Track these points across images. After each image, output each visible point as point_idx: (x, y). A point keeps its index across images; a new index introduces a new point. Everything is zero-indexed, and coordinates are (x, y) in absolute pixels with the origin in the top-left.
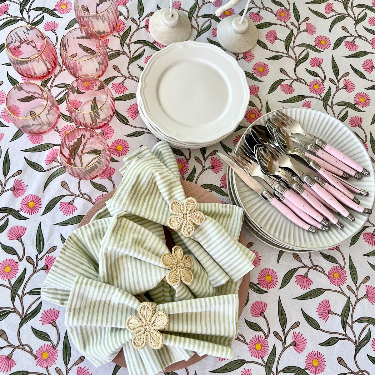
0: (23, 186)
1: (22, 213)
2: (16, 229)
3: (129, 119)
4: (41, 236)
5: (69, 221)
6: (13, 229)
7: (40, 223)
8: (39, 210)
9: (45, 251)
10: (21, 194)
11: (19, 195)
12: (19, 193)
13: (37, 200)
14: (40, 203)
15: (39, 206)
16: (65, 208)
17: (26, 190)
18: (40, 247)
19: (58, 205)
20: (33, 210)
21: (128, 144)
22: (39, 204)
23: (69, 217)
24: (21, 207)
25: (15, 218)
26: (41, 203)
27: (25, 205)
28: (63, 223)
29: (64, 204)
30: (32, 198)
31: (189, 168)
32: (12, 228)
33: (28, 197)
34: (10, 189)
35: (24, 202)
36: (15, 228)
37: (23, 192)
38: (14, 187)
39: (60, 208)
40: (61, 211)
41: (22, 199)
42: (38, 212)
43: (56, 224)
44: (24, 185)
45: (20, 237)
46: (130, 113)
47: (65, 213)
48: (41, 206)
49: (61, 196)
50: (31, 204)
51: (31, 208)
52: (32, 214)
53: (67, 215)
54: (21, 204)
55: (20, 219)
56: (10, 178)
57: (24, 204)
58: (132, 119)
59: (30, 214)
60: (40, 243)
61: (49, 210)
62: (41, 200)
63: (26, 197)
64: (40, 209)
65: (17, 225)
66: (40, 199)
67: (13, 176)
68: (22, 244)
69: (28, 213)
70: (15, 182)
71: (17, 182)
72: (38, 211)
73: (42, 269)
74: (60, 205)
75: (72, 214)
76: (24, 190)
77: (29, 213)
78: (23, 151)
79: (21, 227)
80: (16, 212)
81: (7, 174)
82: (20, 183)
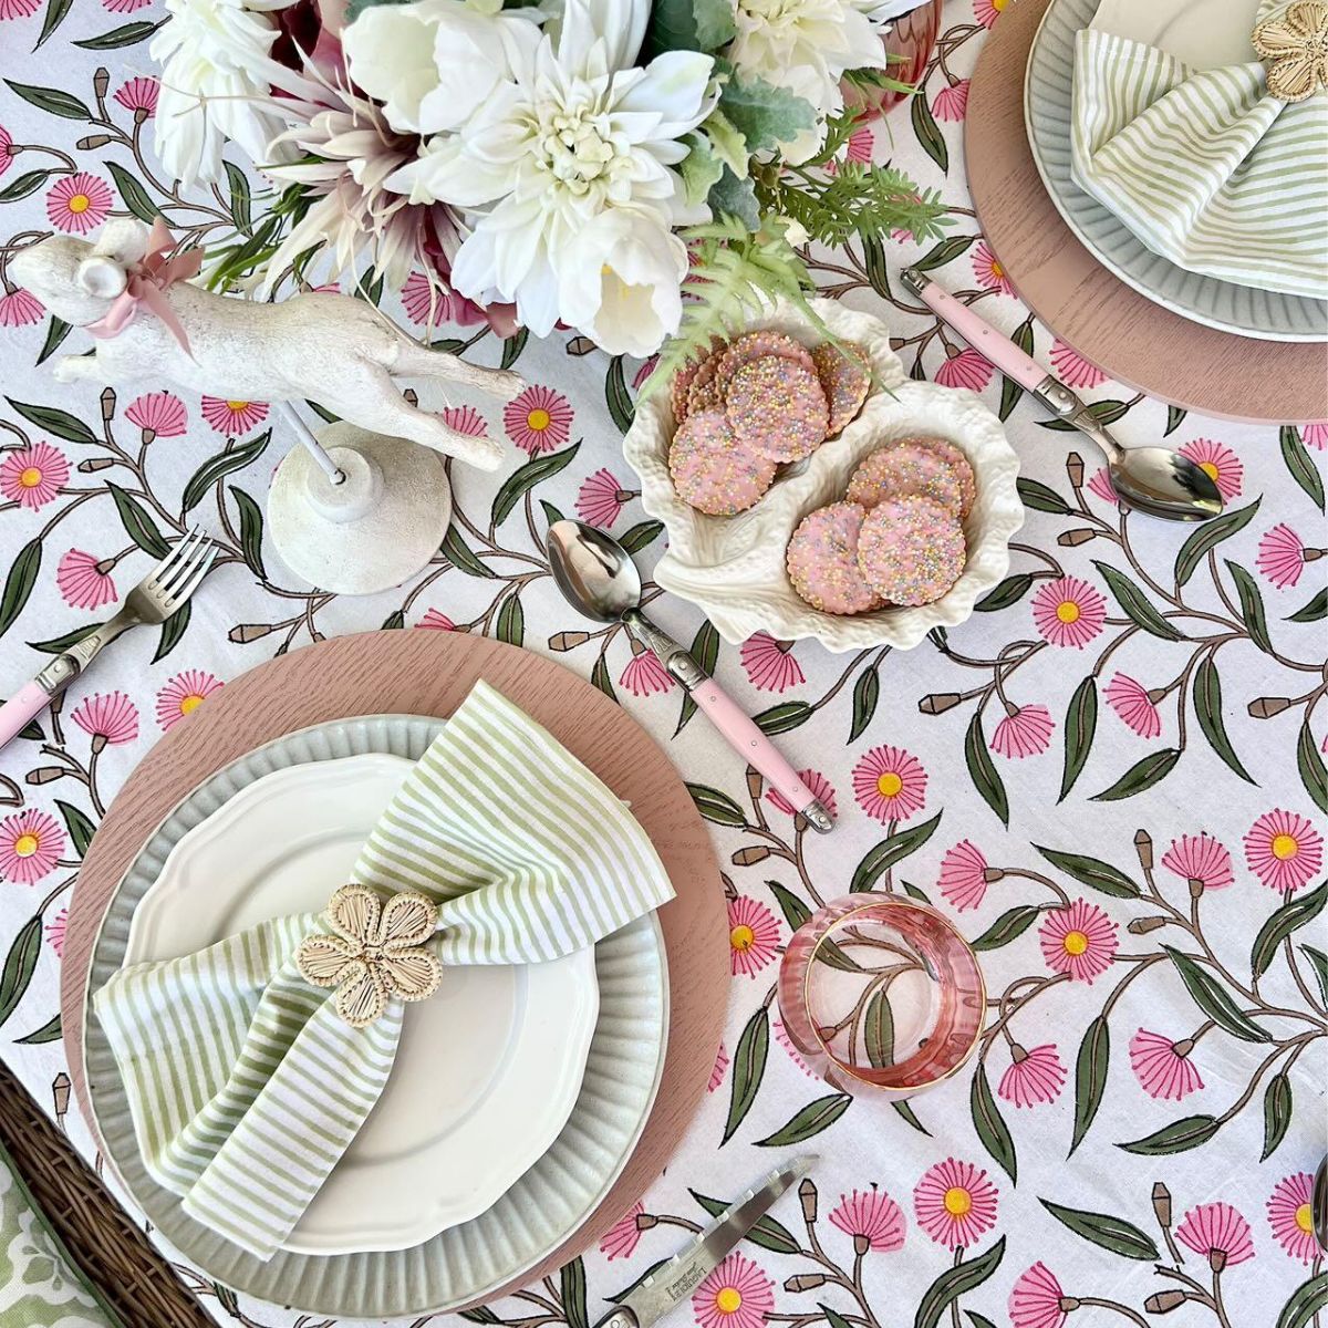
0: (869, 1201)
1: (973, 1252)
2: (1023, 1299)
3: (793, 694)
4: (1094, 1221)
5: (1085, 1095)
6: (1019, 1310)
7: (1042, 1201)
8: (990, 1184)
9: (1154, 1232)
10: (896, 1224)
11: (897, 1230)
12: (891, 1228)
13: (951, 1174)
14: (967, 1170)
15: (975, 1178)
16: (1027, 1087)
17: (890, 1197)
18: (1135, 1243)
19: (1005, 1108)
20: (983, 1206)
21: (890, 746)
22: (966, 1176)
23: (1069, 1089)
24: (948, 1246)
25: (979, 1284)
26: (966, 1164)
27: (947, 1226)
28: (1080, 1119)
29: (1012, 1085)
30: (931, 1189)
31: (1089, 585)
32: (1012, 1315)
33: (920, 1203)
34: (860, 1255)
35: (931, 1224)
36: (1017, 1304)
37: (892, 1212)
38: (855, 1236)
39: (1019, 1106)
40: (1031, 1106)
41: (919, 1228)
42: (996, 1191)
43: (1074, 1148)
44: (865, 1195)
45: (1061, 1297)
46: (772, 679)
47: (1048, 1094)
48: (978, 1169)
49: (974, 1080)
50: (957, 1201)
51: (971, 1210)
52: (994, 1218)
53: (1058, 1093)
54: (935, 1239)
55: (992, 1272)
56: (812, 1235)
57: (940, 1227)
58: (798, 684)
59: (992, 1226)
60: (1119, 1238)
61: (1008, 1148)
62: (956, 1160)
63: (917, 1207)
64: (986, 1179)
65: (1009, 1291)
66: (951, 1160)
67: (810, 1222)
68: (1090, 1301)
69: (982, 1230)
70: (841, 1223)
71: (844, 1214)
72: (991, 1189)
73: (1217, 1272)
74: (1008, 1097)
75: (1065, 1071)
76: (887, 1202)
77: (986, 1227)
78: (726, 1138)
79: (1024, 1278)
80: (958, 1271)
81: (793, 1240)
82: (850, 1207)
